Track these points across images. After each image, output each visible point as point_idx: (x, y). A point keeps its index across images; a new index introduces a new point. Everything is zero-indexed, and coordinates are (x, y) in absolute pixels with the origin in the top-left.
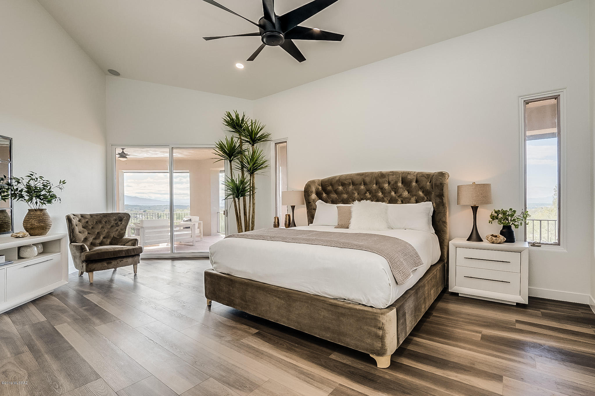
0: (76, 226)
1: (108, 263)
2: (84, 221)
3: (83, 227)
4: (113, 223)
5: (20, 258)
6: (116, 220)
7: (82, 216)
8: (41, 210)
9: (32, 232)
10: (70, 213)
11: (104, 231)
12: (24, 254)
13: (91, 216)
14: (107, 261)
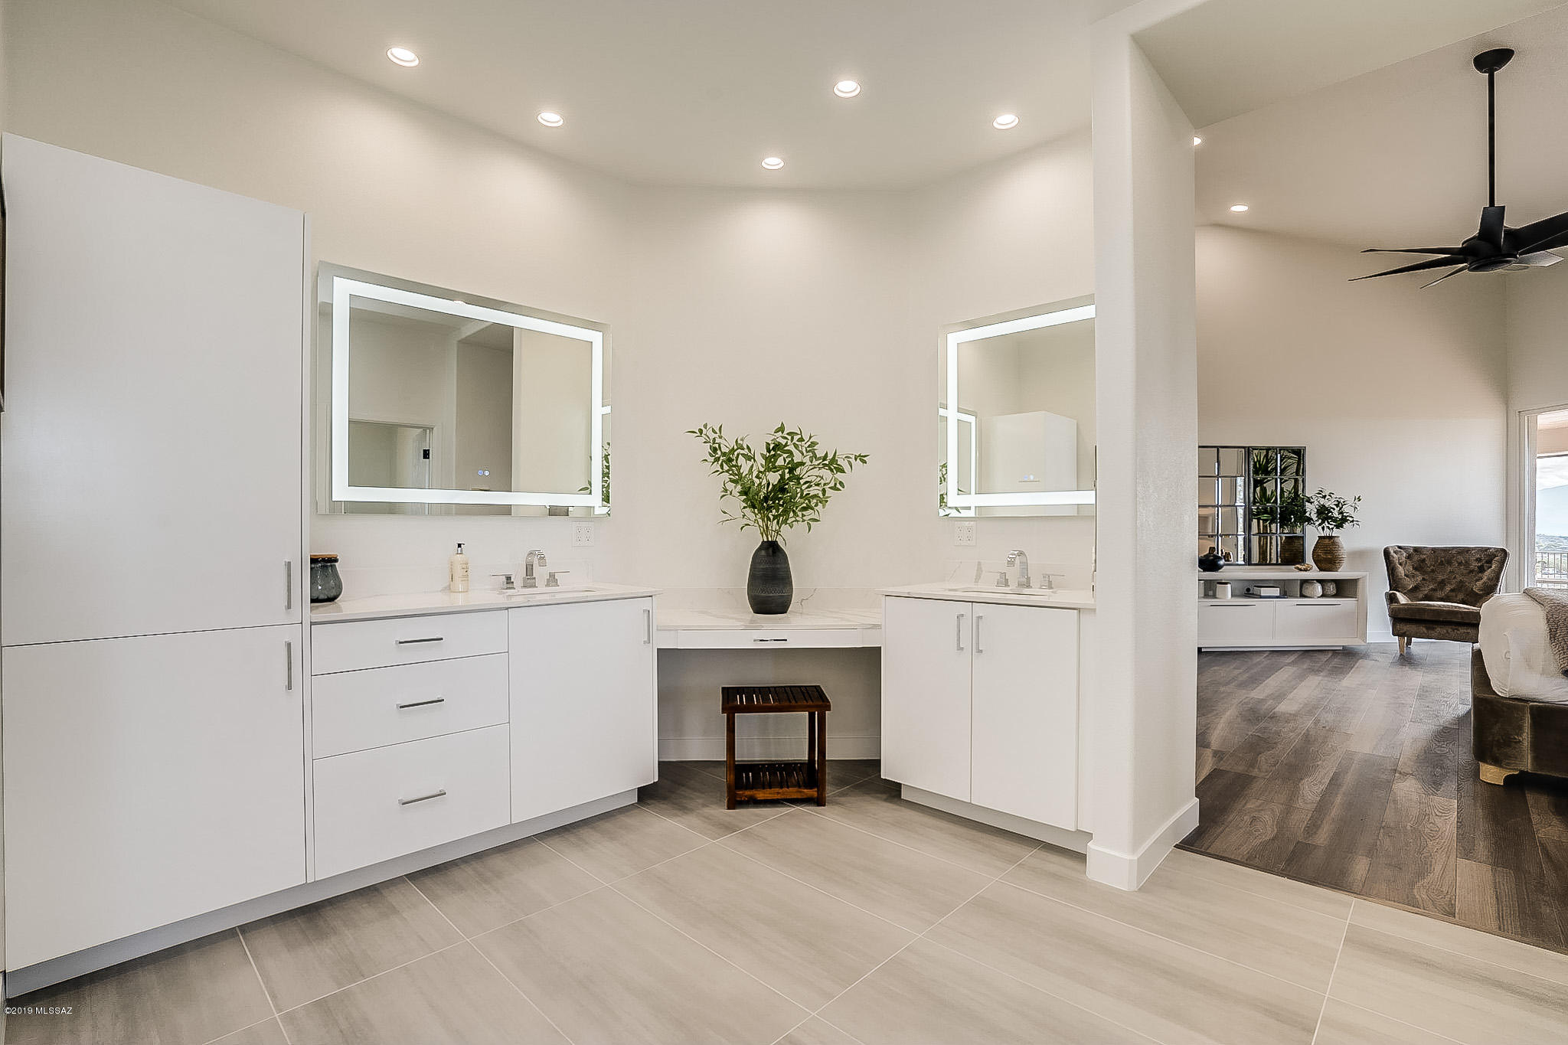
0: (1400, 564)
1: (1427, 629)
2: (1416, 558)
3: (1415, 569)
4: (1475, 565)
5: (1302, 596)
6: (1479, 560)
7: (1416, 550)
8: (1331, 538)
9: (1323, 565)
10: (1392, 543)
11: (1455, 578)
12: (1307, 591)
13: (1434, 550)
14: (1428, 626)
